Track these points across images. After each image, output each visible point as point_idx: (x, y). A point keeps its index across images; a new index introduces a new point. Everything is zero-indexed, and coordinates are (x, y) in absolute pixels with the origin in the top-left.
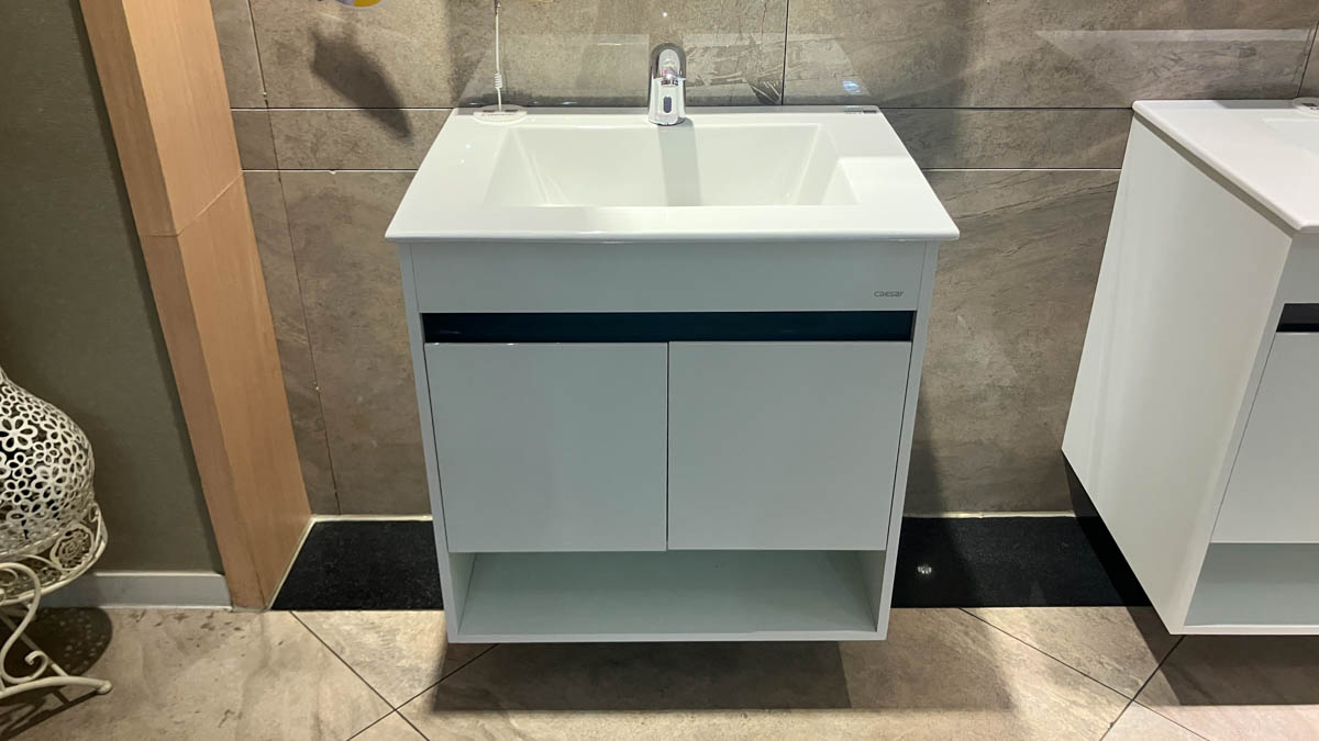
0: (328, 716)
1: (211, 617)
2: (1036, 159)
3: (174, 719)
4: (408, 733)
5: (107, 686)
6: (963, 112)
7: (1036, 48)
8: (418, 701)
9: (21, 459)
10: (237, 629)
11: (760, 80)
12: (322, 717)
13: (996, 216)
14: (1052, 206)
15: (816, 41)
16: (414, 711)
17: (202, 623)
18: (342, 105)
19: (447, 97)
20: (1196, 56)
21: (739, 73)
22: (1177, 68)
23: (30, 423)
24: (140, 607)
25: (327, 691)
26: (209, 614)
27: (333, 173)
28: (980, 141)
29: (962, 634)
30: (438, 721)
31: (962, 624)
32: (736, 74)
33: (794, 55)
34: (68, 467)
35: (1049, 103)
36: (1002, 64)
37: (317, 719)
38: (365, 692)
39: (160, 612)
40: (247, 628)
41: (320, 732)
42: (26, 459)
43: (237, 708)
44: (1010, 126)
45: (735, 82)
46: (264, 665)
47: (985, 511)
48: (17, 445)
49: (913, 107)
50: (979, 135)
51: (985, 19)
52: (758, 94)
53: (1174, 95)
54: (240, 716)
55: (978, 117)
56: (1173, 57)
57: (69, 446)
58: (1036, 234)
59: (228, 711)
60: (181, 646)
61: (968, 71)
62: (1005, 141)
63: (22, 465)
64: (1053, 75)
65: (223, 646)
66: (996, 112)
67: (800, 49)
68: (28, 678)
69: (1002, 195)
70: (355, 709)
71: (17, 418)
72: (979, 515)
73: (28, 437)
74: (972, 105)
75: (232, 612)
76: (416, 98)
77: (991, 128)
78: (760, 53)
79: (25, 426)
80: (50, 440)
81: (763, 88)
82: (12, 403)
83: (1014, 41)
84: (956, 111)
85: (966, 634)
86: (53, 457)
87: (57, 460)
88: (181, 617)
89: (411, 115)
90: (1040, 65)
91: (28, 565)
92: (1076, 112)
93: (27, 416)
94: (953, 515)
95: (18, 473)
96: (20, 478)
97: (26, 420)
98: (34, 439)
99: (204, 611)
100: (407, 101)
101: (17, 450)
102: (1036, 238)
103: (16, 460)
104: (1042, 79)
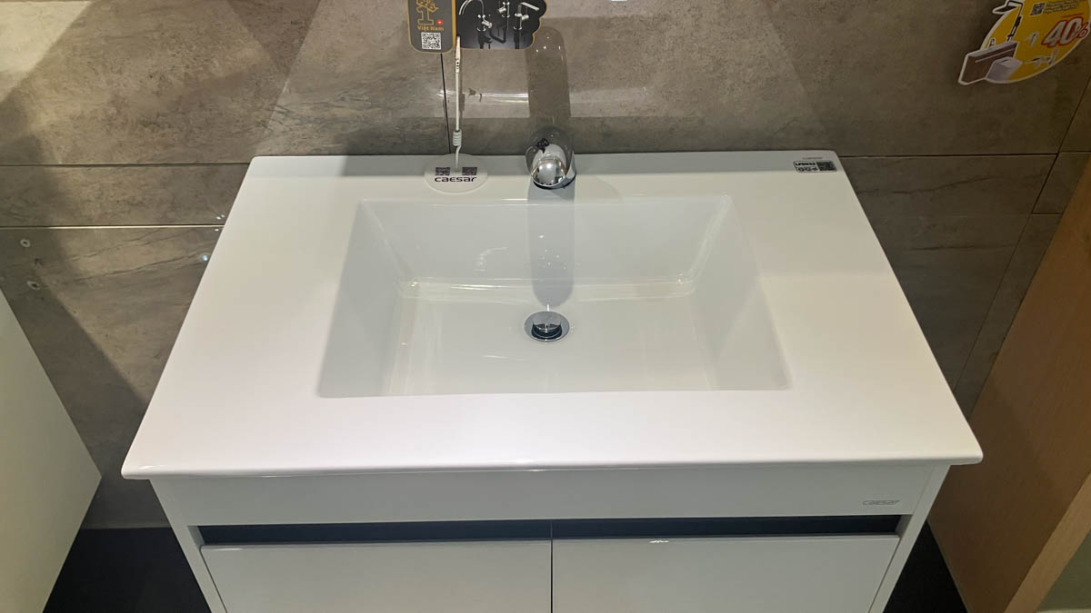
2: (170, 215)
6: (54, 169)
7: (104, 101)
13: (152, 272)
20: (306, 108)
22: (289, 122)
35: (151, 160)
36: (71, 118)
44: (121, 183)
50: (88, 192)
53: (301, 150)
56: (280, 109)
61: (34, 127)
62: (123, 198)
64: (142, 130)
66: (95, 170)
69: (149, 252)
77: (98, 185)
83: (72, 93)
84: (46, 169)
90: (120, 120)
92: (192, 168)
104: (130, 134)
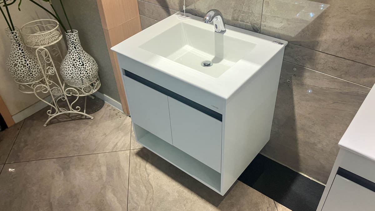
0: (119, 144)
1: (118, 112)
2: (343, 76)
3: (97, 131)
4: (128, 156)
5: (92, 118)
6: (317, 52)
7: (346, 37)
8: (135, 150)
9: (77, 69)
10: (121, 117)
11: (254, 23)
12: (118, 144)
13: (325, 90)
14: (347, 93)
15: (271, 16)
16: (133, 152)
17: (116, 113)
18: (157, 4)
19: (178, 8)
21: (248, 20)
23: (82, 62)
24: (110, 104)
25: (123, 139)
26: (119, 112)
27: (156, 20)
28: (322, 63)
29: (266, 208)
30: (135, 157)
31: (269, 205)
32: (247, 20)
33: (264, 20)
34: (86, 73)
35: (349, 58)
36: (333, 39)
37: (117, 144)
38: (129, 143)
39: (112, 107)
40: (122, 118)
41: (115, 147)
42: (78, 69)
43: (106, 134)
44: (334, 62)
45: (247, 23)
46: (118, 128)
47: (314, 178)
48: (78, 66)
49: (300, 45)
50: (322, 61)
51: (328, 22)
52: (253, 28)
54: (106, 136)
55: (323, 55)
57: (88, 69)
58: (340, 101)
59: (105, 134)
60: (109, 116)
61: (320, 39)
62: (332, 66)
63: (77, 70)
64: (352, 48)
65: (115, 120)
66: (329, 56)
67: (266, 18)
68: (76, 111)
69: (328, 84)
70: (124, 145)
71: (80, 60)
72: (311, 178)
73: (80, 65)
74: (320, 51)
75: (123, 113)
76: (171, 6)
77: (326, 60)
78: (254, 16)
79: (80, 62)
80: (84, 66)
81: (254, 26)
82: (80, 56)
83: (338, 33)
84: (315, 51)
85: (268, 208)
86: (83, 70)
87: (84, 71)
88: (114, 110)
89: (171, 11)
90: (347, 44)
91: (77, 90)
92: (360, 64)
93: (82, 60)
94: (303, 174)
95: (76, 72)
96: (76, 73)
97: (81, 61)
98: (81, 65)
99: (119, 111)
100: (170, 7)
101: (77, 67)
102: (339, 102)
103: (76, 69)
104: (347, 48)
